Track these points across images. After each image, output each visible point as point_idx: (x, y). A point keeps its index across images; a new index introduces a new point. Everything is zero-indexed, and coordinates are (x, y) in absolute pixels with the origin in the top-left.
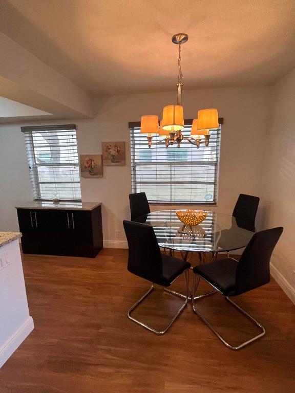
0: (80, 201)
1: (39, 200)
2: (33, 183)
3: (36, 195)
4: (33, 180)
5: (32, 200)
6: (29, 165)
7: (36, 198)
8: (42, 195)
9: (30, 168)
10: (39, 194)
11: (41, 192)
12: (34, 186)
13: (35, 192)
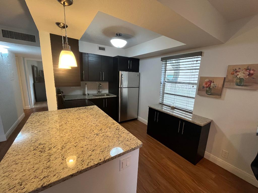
0: (192, 113)
1: (162, 104)
2: (161, 93)
3: (161, 101)
4: (161, 91)
5: (158, 103)
6: (161, 81)
7: (161, 102)
8: (164, 101)
9: (161, 83)
10: (163, 100)
11: (164, 99)
12: (161, 95)
13: (161, 99)
